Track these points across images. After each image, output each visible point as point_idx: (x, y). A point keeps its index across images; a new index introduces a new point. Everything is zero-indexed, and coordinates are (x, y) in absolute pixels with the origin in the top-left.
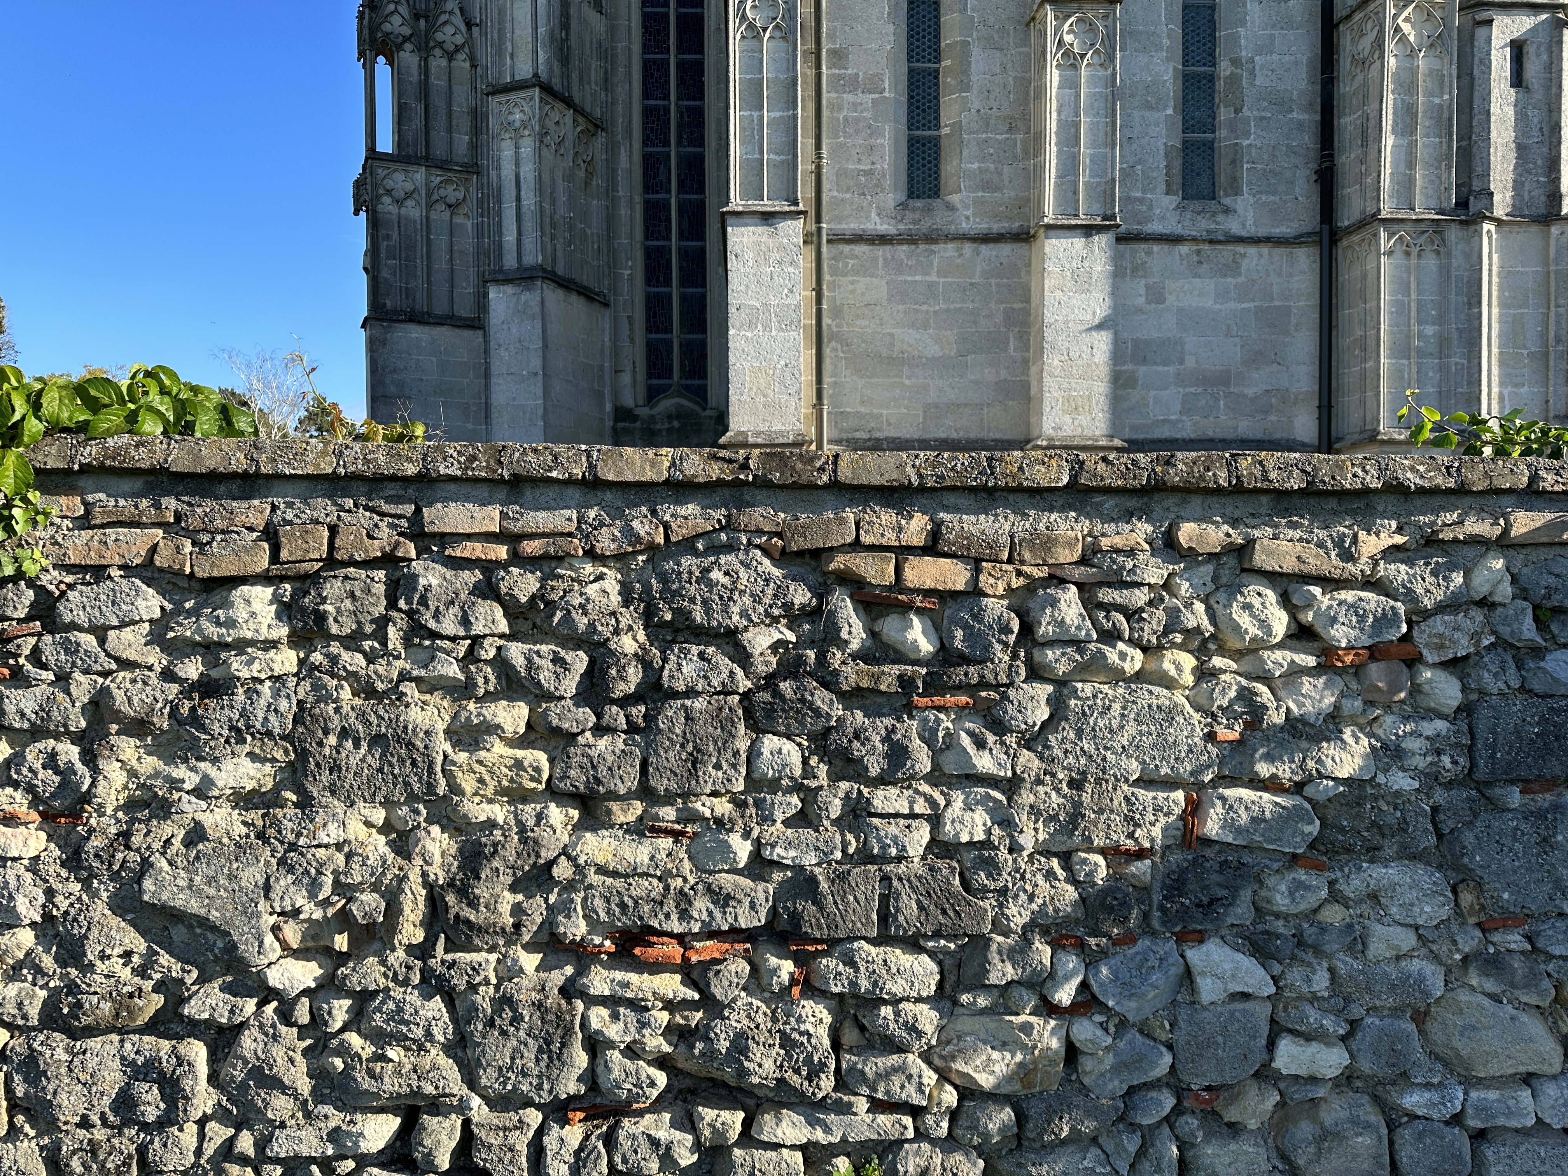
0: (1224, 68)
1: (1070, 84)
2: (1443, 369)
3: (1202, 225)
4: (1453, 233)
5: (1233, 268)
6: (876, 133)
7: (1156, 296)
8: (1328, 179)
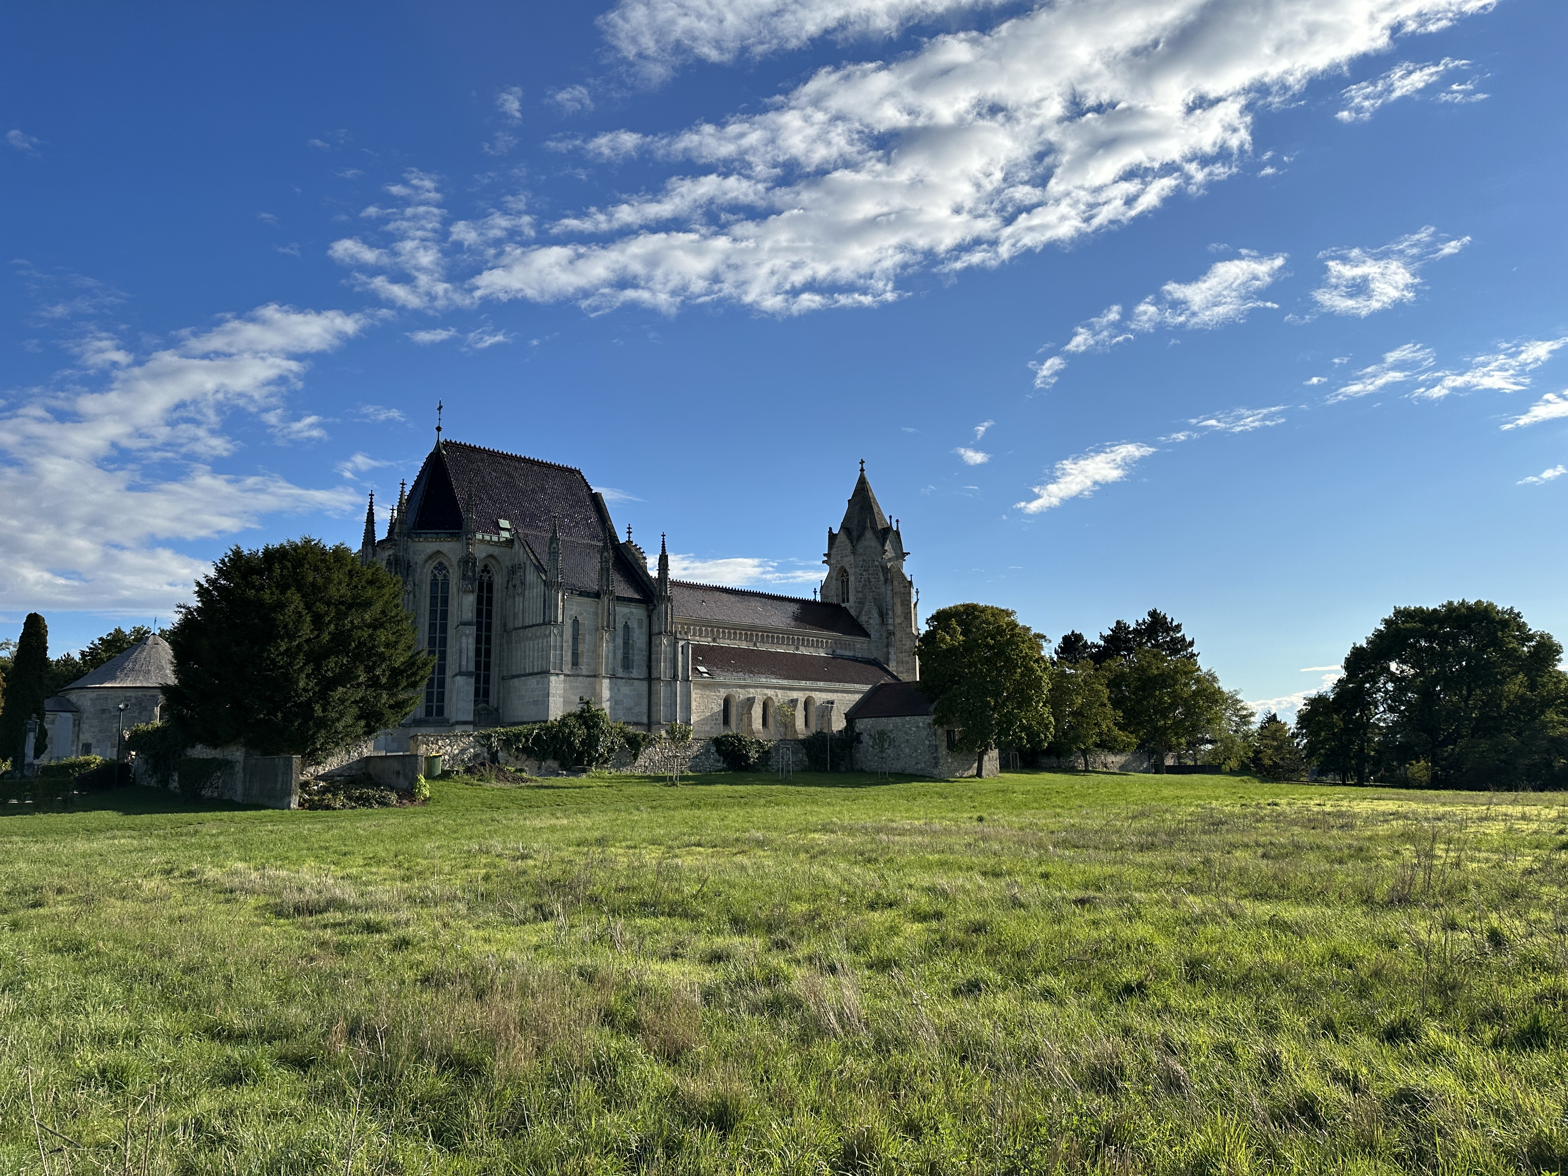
0: (631, 642)
1: (607, 646)
2: (671, 709)
4: (673, 682)
5: (632, 685)
6: (568, 652)
7: (619, 690)
8: (649, 667)
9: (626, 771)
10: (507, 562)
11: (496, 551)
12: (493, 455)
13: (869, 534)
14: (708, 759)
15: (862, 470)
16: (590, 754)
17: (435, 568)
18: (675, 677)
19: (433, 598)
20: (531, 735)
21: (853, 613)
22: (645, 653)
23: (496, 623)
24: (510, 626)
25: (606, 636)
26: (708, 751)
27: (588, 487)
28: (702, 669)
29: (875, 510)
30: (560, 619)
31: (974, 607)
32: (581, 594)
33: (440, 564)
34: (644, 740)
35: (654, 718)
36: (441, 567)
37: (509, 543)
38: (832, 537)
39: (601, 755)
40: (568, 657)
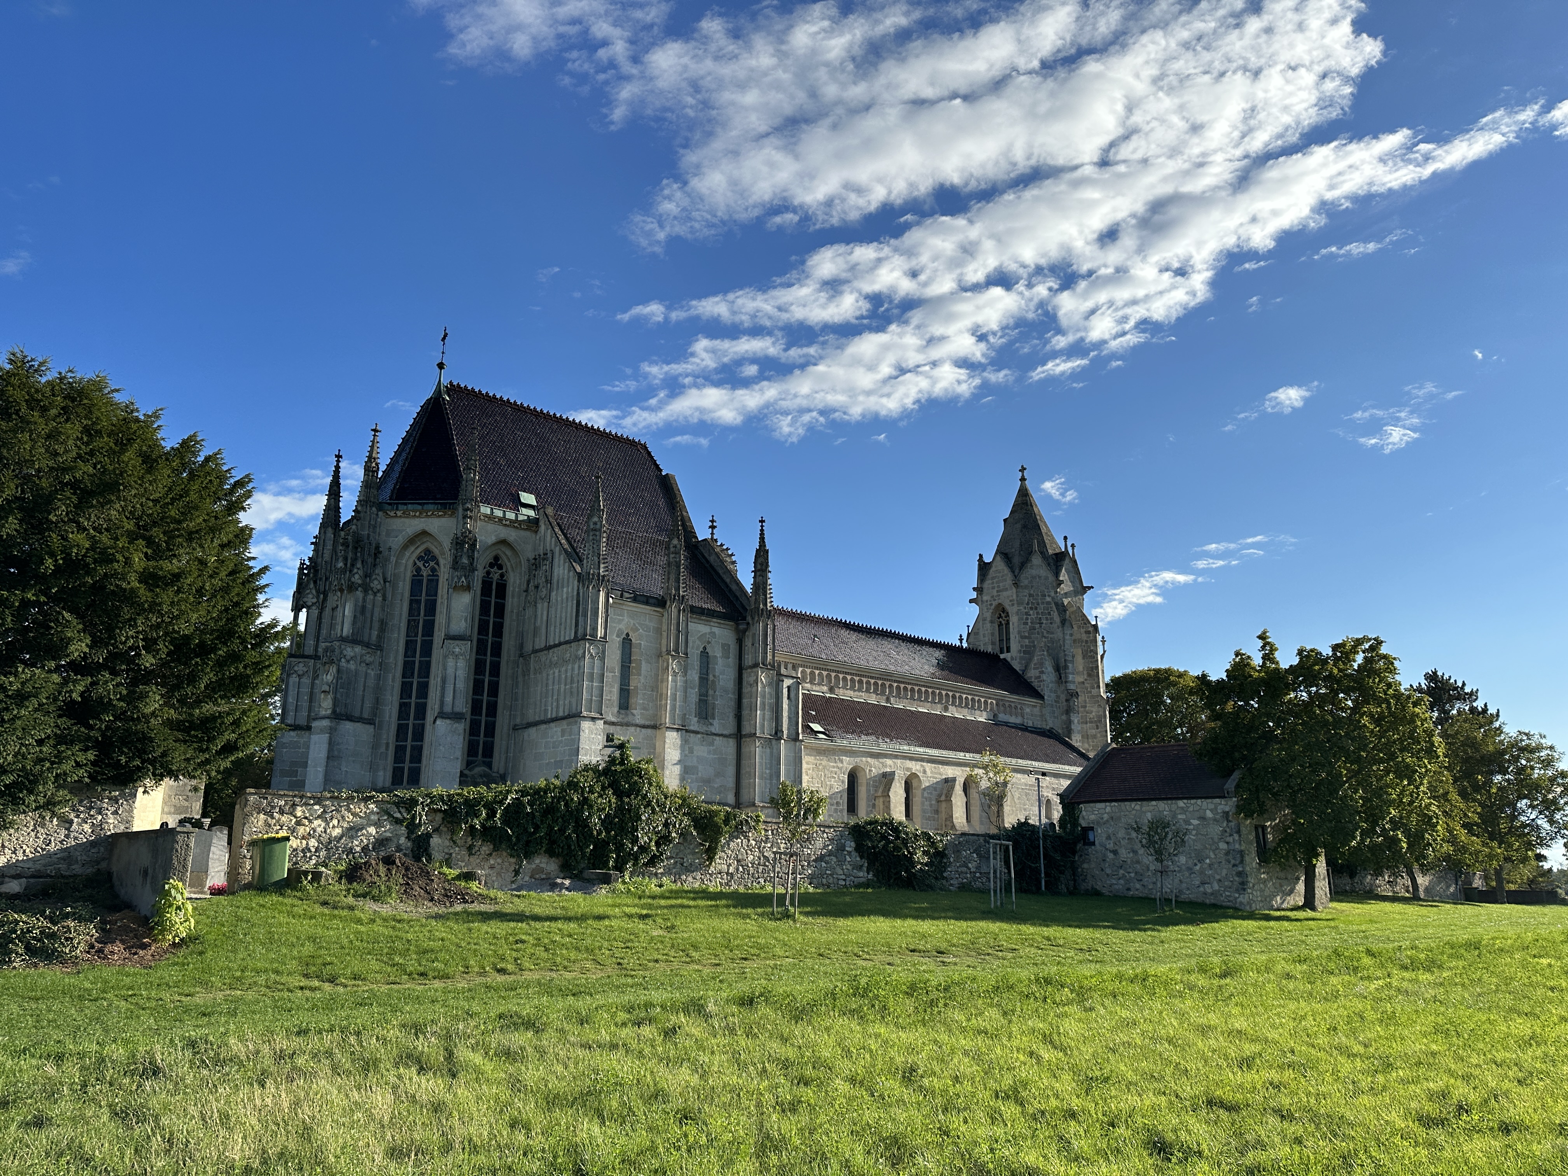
0: (711, 677)
1: (675, 681)
2: (771, 784)
3: (703, 729)
4: (774, 742)
5: (712, 744)
6: (612, 687)
7: (691, 751)
8: (739, 718)
9: (692, 882)
10: (528, 553)
11: (512, 535)
12: (520, 410)
13: (1037, 560)
14: (841, 863)
15: (1023, 479)
16: (620, 847)
17: (420, 558)
18: (777, 734)
19: (414, 603)
20: (501, 803)
21: (1017, 666)
22: (732, 696)
23: (509, 643)
24: (528, 648)
25: (674, 665)
26: (841, 848)
27: (657, 466)
28: (816, 727)
29: (1044, 530)
30: (600, 633)
31: (1168, 672)
32: (635, 599)
33: (428, 551)
34: (726, 821)
35: (745, 797)
36: (428, 556)
37: (532, 524)
38: (984, 568)
39: (644, 849)
40: (612, 693)
